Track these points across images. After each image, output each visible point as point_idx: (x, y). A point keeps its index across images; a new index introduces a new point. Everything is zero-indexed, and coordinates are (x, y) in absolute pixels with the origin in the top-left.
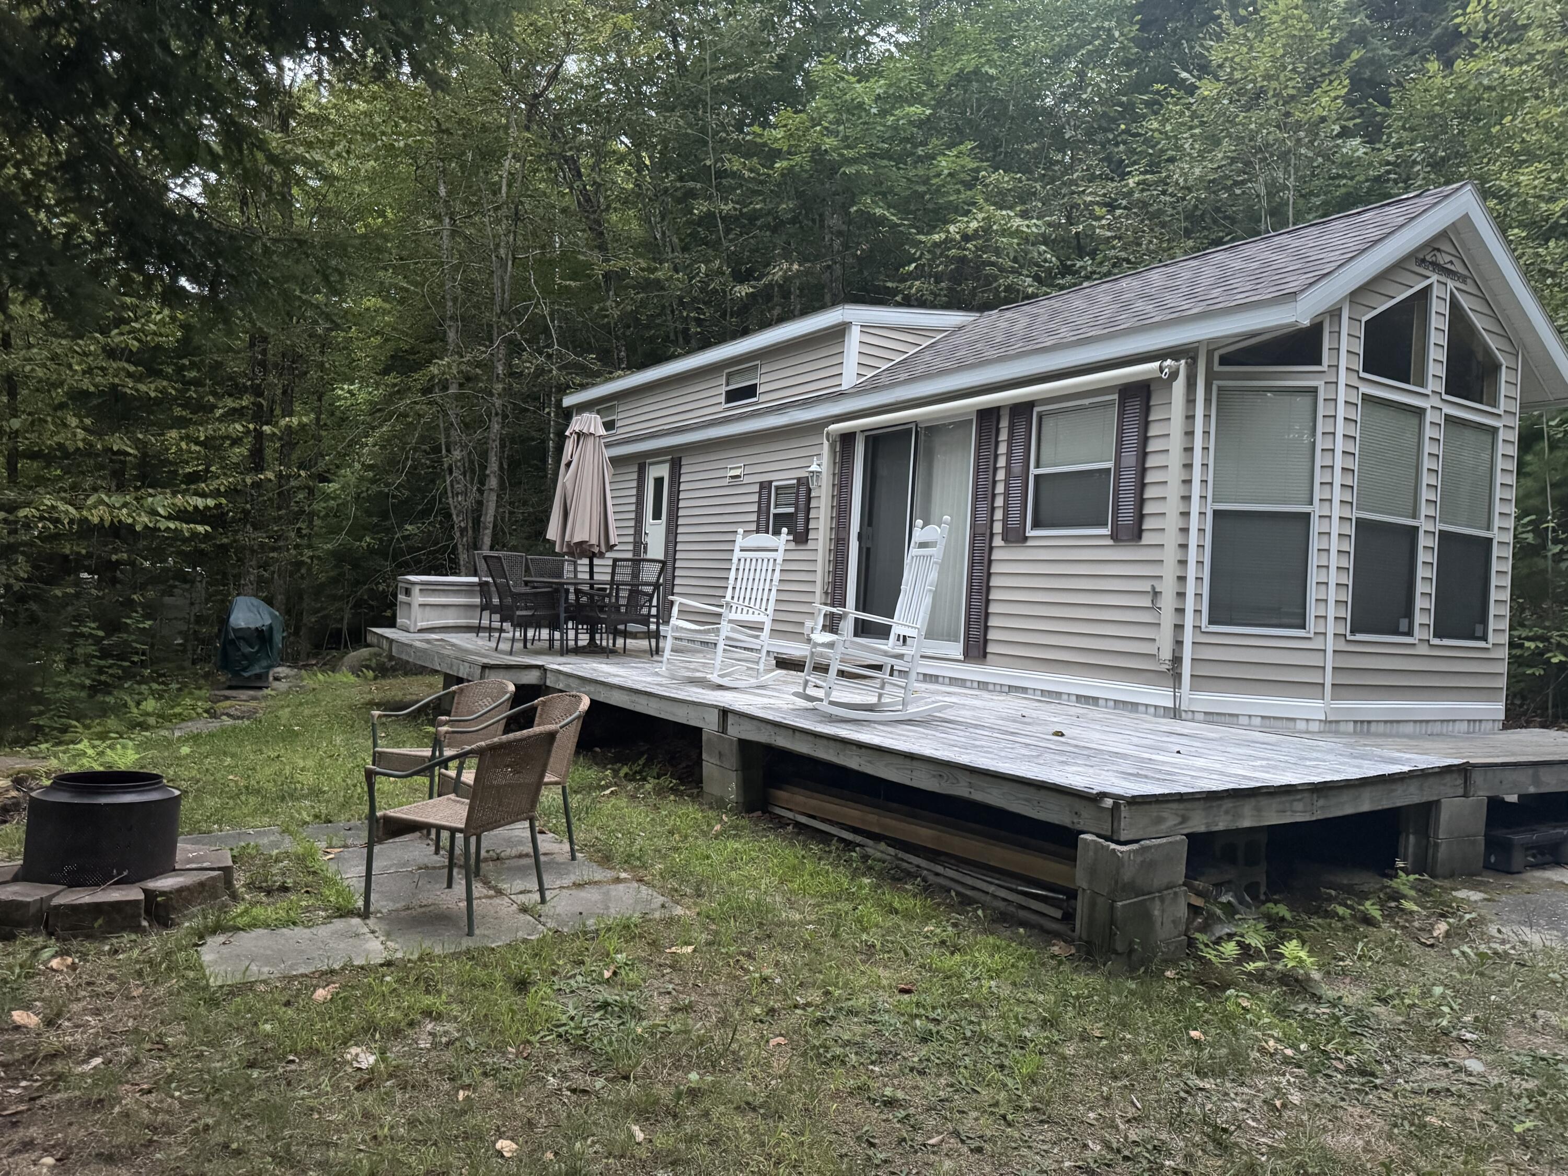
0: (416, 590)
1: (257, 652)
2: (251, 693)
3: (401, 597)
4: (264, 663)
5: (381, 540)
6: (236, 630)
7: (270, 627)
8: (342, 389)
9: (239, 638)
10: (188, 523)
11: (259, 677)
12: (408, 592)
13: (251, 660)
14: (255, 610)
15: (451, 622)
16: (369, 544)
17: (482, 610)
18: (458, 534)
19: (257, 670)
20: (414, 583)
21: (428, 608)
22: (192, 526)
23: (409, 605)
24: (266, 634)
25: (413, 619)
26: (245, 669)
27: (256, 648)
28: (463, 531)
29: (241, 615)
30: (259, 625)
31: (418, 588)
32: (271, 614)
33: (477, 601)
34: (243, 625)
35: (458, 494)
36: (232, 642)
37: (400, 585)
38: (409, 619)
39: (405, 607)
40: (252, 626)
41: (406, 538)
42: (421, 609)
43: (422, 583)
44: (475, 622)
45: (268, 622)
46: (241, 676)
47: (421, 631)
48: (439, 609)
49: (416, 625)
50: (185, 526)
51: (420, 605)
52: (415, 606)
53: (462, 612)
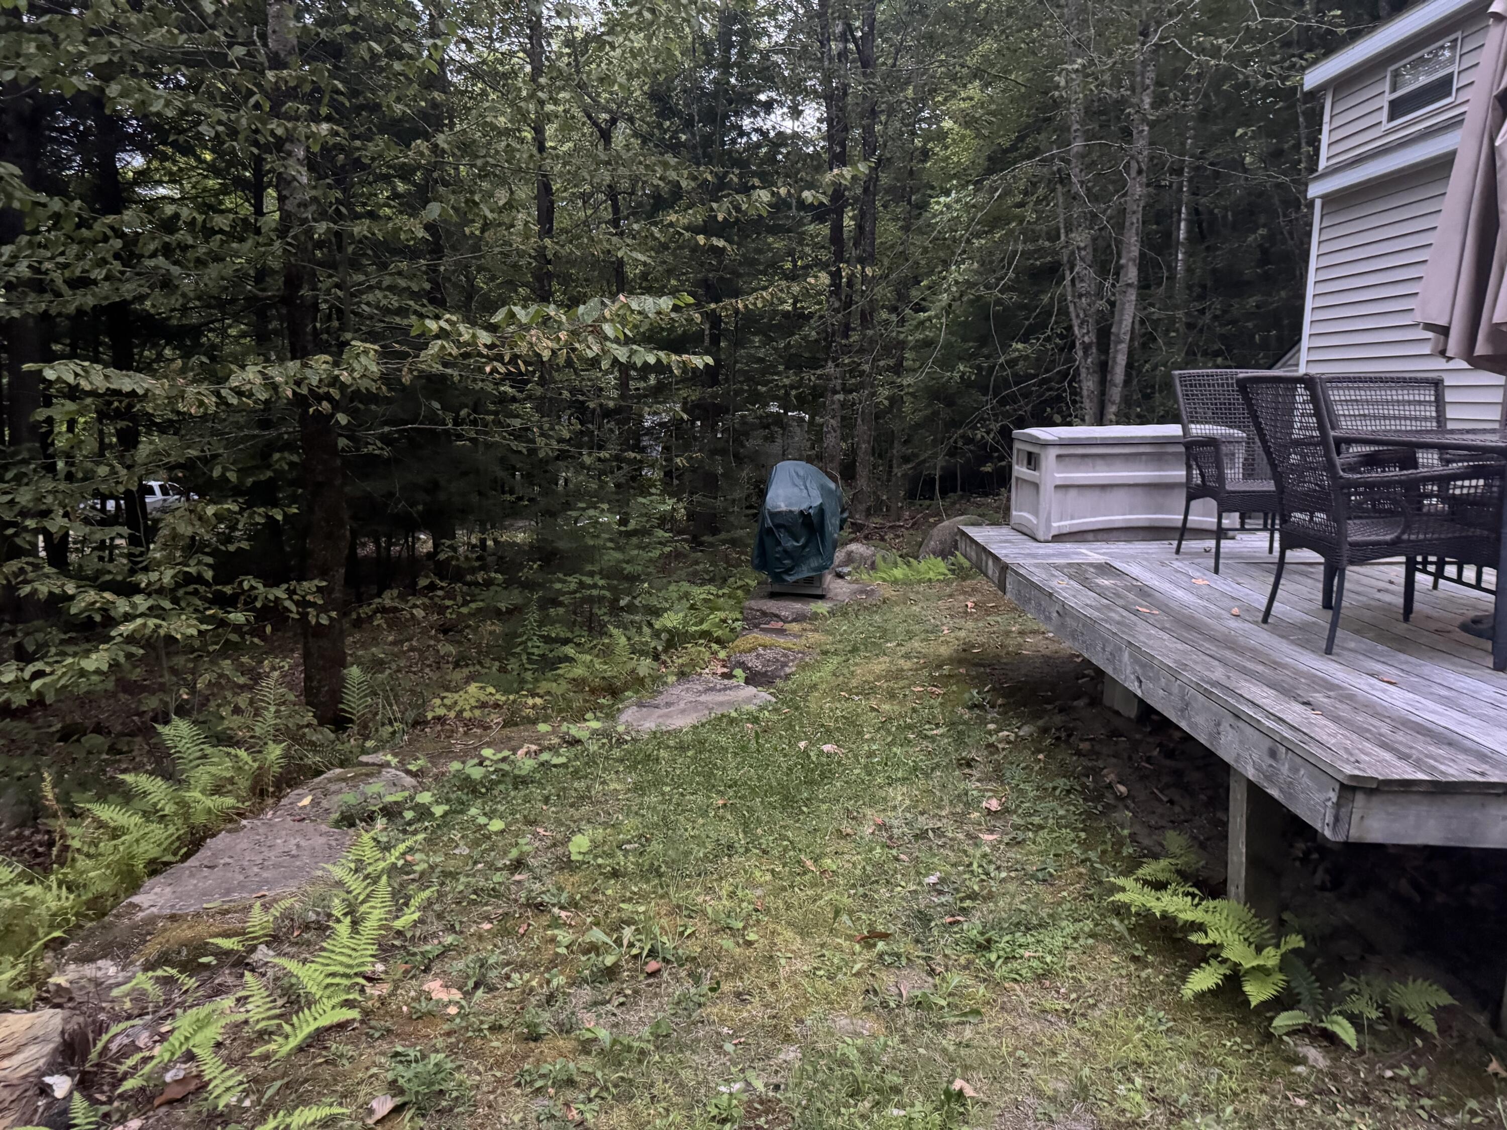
0: (1049, 457)
1: (804, 547)
2: (798, 606)
3: (1020, 470)
4: (814, 563)
5: (979, 368)
6: (773, 515)
7: (821, 510)
8: (938, 203)
9: (778, 526)
10: (678, 352)
11: (809, 581)
12: (1032, 461)
13: (797, 558)
14: (800, 482)
15: (1118, 519)
16: (964, 373)
17: (1190, 498)
18: (1080, 353)
19: (804, 572)
20: (1046, 445)
21: (1073, 493)
22: (685, 357)
23: (1036, 486)
24: (815, 520)
25: (1043, 515)
26: (788, 571)
27: (802, 541)
28: (1086, 348)
29: (781, 492)
30: (804, 506)
31: (1053, 452)
32: (823, 488)
33: (1179, 474)
34: (783, 507)
35: (1080, 296)
36: (769, 531)
37: (1017, 445)
38: (1036, 513)
39: (1026, 492)
40: (795, 509)
41: (1012, 363)
42: (1060, 494)
43: (1062, 444)
44: (1177, 518)
45: (817, 502)
46: (784, 581)
47: (1058, 538)
48: (1097, 493)
49: (1048, 526)
50: (674, 357)
51: (1057, 487)
52: (1047, 489)
53: (1139, 496)
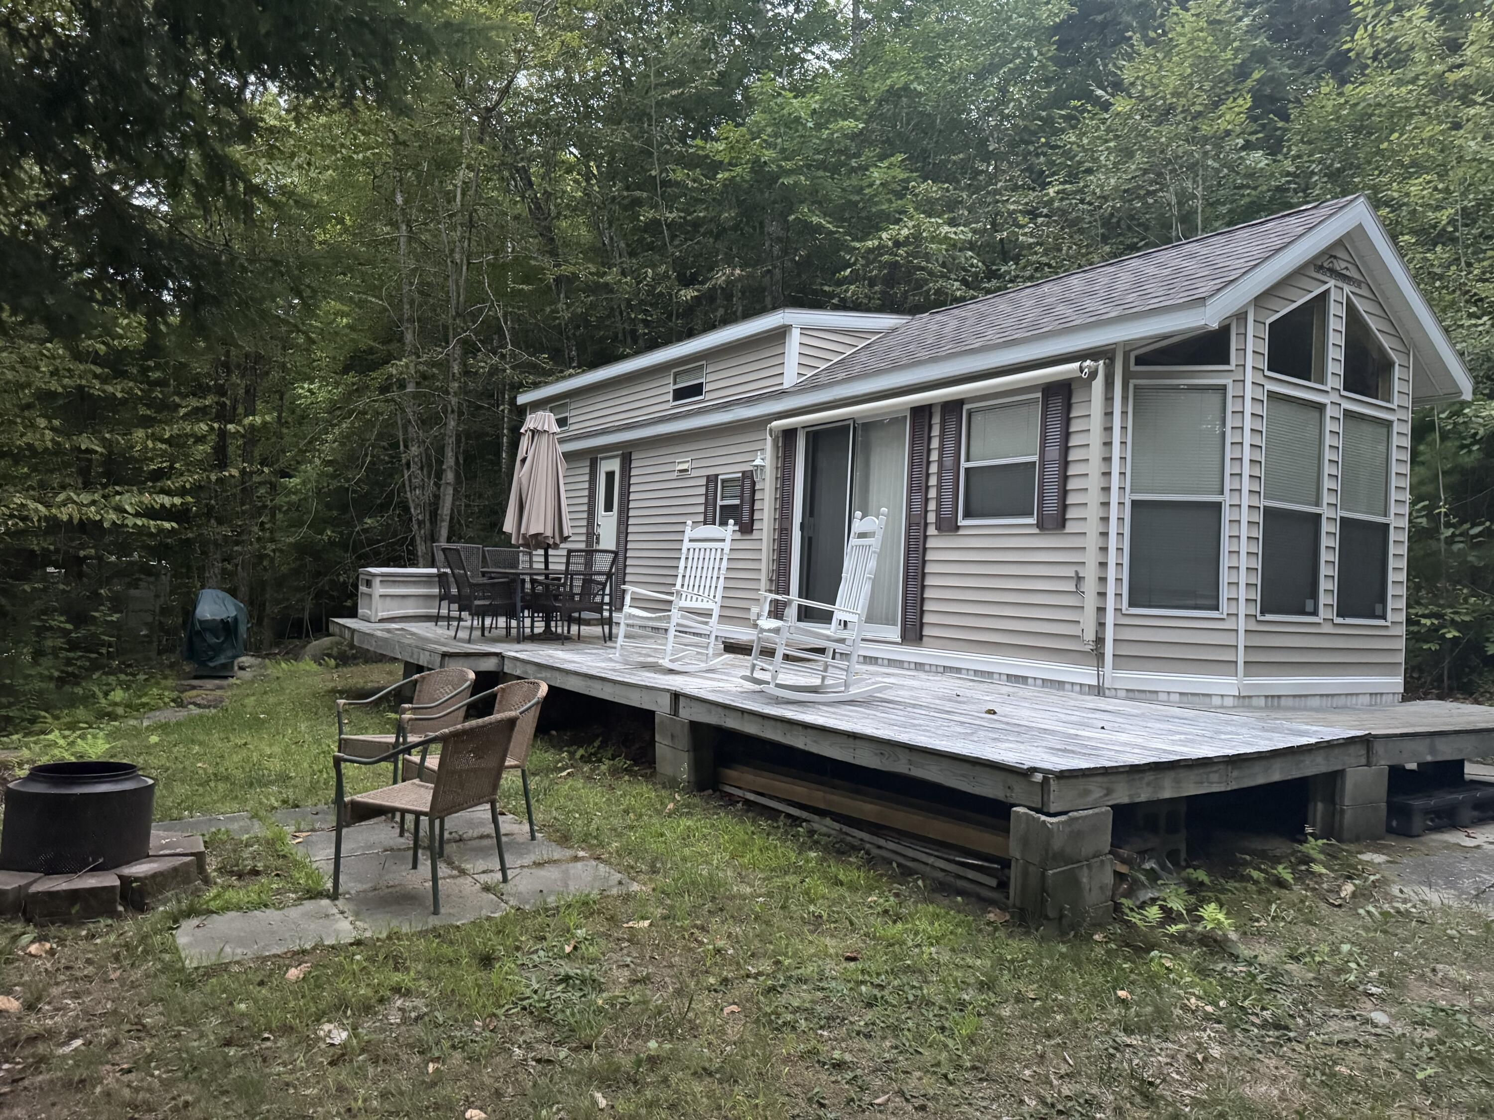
0: (377, 582)
1: (223, 643)
2: (217, 682)
3: (363, 589)
4: (230, 653)
5: (341, 533)
6: (201, 622)
7: (236, 619)
8: (303, 388)
9: (205, 630)
10: (155, 519)
11: (224, 666)
12: (369, 584)
13: (217, 650)
14: (220, 602)
15: (411, 612)
16: (330, 537)
17: (441, 600)
18: (416, 526)
19: (222, 660)
20: (375, 575)
21: (388, 599)
22: (159, 522)
23: (370, 596)
24: (231, 625)
25: (374, 609)
26: (211, 659)
27: (222, 639)
28: (420, 523)
29: (207, 607)
30: (224, 616)
31: (378, 579)
32: (235, 605)
33: (436, 591)
34: (208, 616)
35: (415, 488)
36: (198, 633)
37: (361, 576)
38: (370, 609)
39: (366, 598)
40: (218, 618)
41: (365, 531)
42: (382, 599)
43: (383, 575)
44: (434, 611)
45: (233, 613)
46: (207, 666)
47: (381, 621)
48: (399, 600)
49: (376, 615)
50: (152, 522)
51: (381, 596)
52: (376, 597)
53: (421, 602)
